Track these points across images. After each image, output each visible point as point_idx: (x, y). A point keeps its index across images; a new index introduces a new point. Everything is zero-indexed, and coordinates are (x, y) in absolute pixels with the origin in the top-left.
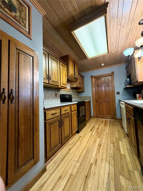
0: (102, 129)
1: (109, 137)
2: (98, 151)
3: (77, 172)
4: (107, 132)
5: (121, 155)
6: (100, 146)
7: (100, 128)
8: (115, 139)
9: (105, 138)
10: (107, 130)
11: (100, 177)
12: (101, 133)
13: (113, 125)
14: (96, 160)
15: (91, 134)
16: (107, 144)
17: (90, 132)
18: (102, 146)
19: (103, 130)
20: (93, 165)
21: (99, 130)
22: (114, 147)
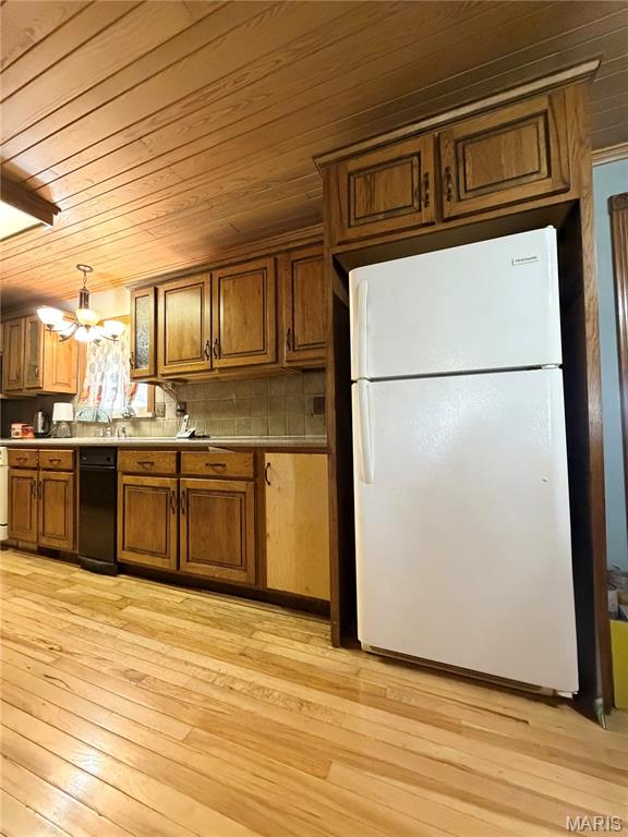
5: (25, 577)
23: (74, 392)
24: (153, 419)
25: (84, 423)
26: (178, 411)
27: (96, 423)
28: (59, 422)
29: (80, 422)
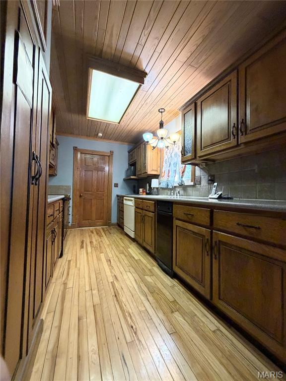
0: (98, 242)
1: (114, 248)
2: (111, 267)
3: (101, 299)
4: (108, 243)
5: (136, 261)
6: (110, 261)
7: (94, 240)
8: (121, 248)
9: (109, 251)
10: (106, 240)
11: (129, 288)
12: (100, 247)
13: (110, 233)
14: (115, 276)
15: (85, 251)
16: (117, 256)
17: (82, 249)
18: (112, 261)
19: (101, 243)
20: (115, 282)
21: (94, 244)
22: (125, 256)
23: (159, 174)
24: (194, 186)
25: (163, 189)
26: (209, 180)
27: (167, 188)
28: (154, 188)
29: (161, 188)
